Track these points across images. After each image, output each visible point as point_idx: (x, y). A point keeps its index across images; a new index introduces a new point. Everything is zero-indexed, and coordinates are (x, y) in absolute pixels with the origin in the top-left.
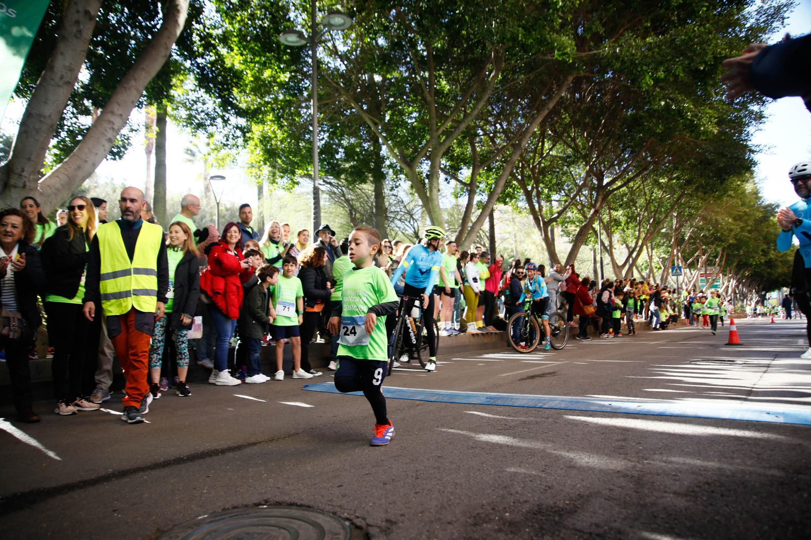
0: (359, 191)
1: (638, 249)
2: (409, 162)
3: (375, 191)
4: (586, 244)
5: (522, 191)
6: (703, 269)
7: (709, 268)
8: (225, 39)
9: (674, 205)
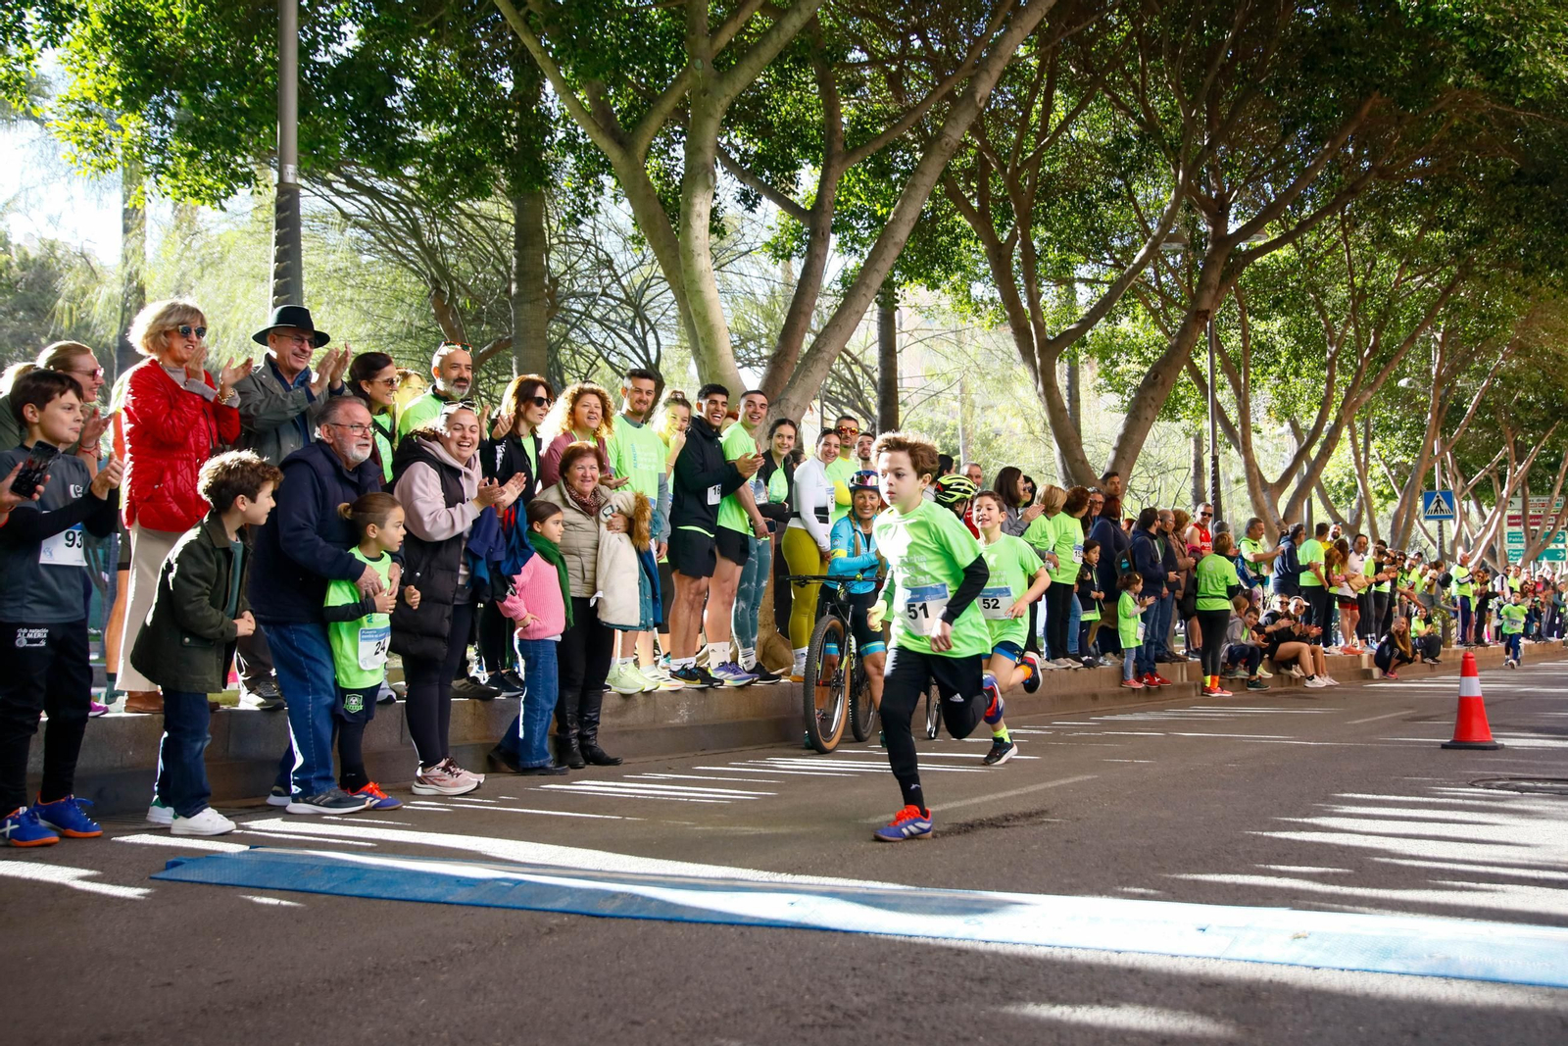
0: (469, 225)
1: (1324, 436)
2: (624, 134)
3: (518, 226)
4: (1172, 418)
5: (982, 247)
6: (1518, 502)
7: (1533, 499)
9: (1436, 306)
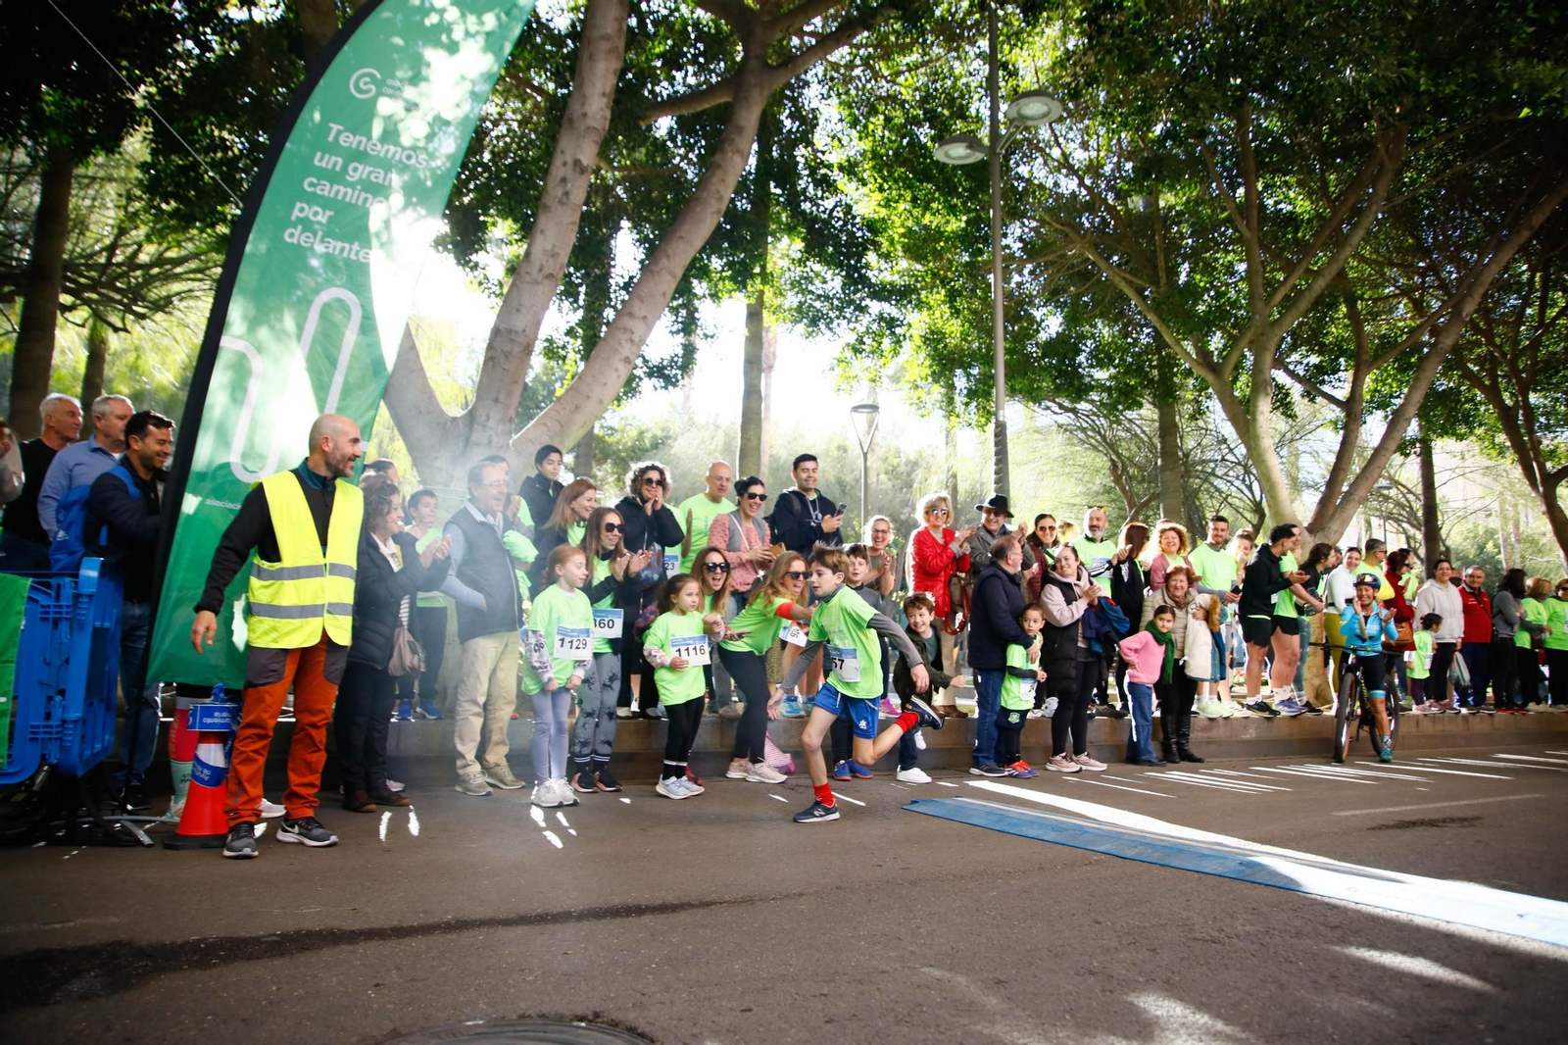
0: (1128, 423)
2: (1217, 362)
3: (1161, 423)
8: (850, 169)
